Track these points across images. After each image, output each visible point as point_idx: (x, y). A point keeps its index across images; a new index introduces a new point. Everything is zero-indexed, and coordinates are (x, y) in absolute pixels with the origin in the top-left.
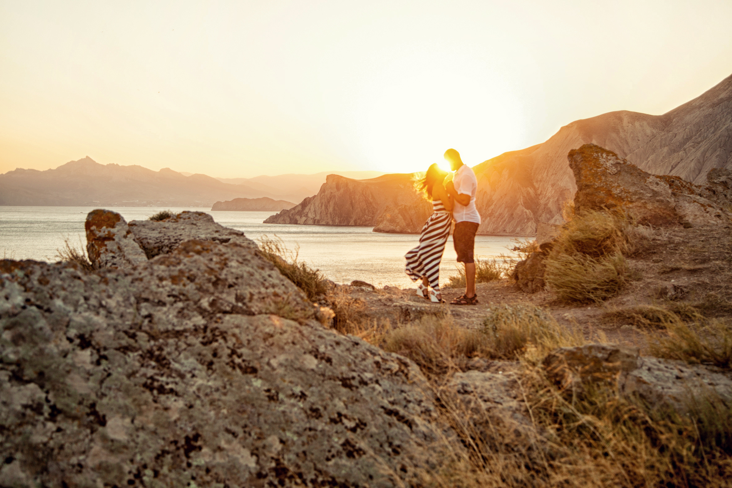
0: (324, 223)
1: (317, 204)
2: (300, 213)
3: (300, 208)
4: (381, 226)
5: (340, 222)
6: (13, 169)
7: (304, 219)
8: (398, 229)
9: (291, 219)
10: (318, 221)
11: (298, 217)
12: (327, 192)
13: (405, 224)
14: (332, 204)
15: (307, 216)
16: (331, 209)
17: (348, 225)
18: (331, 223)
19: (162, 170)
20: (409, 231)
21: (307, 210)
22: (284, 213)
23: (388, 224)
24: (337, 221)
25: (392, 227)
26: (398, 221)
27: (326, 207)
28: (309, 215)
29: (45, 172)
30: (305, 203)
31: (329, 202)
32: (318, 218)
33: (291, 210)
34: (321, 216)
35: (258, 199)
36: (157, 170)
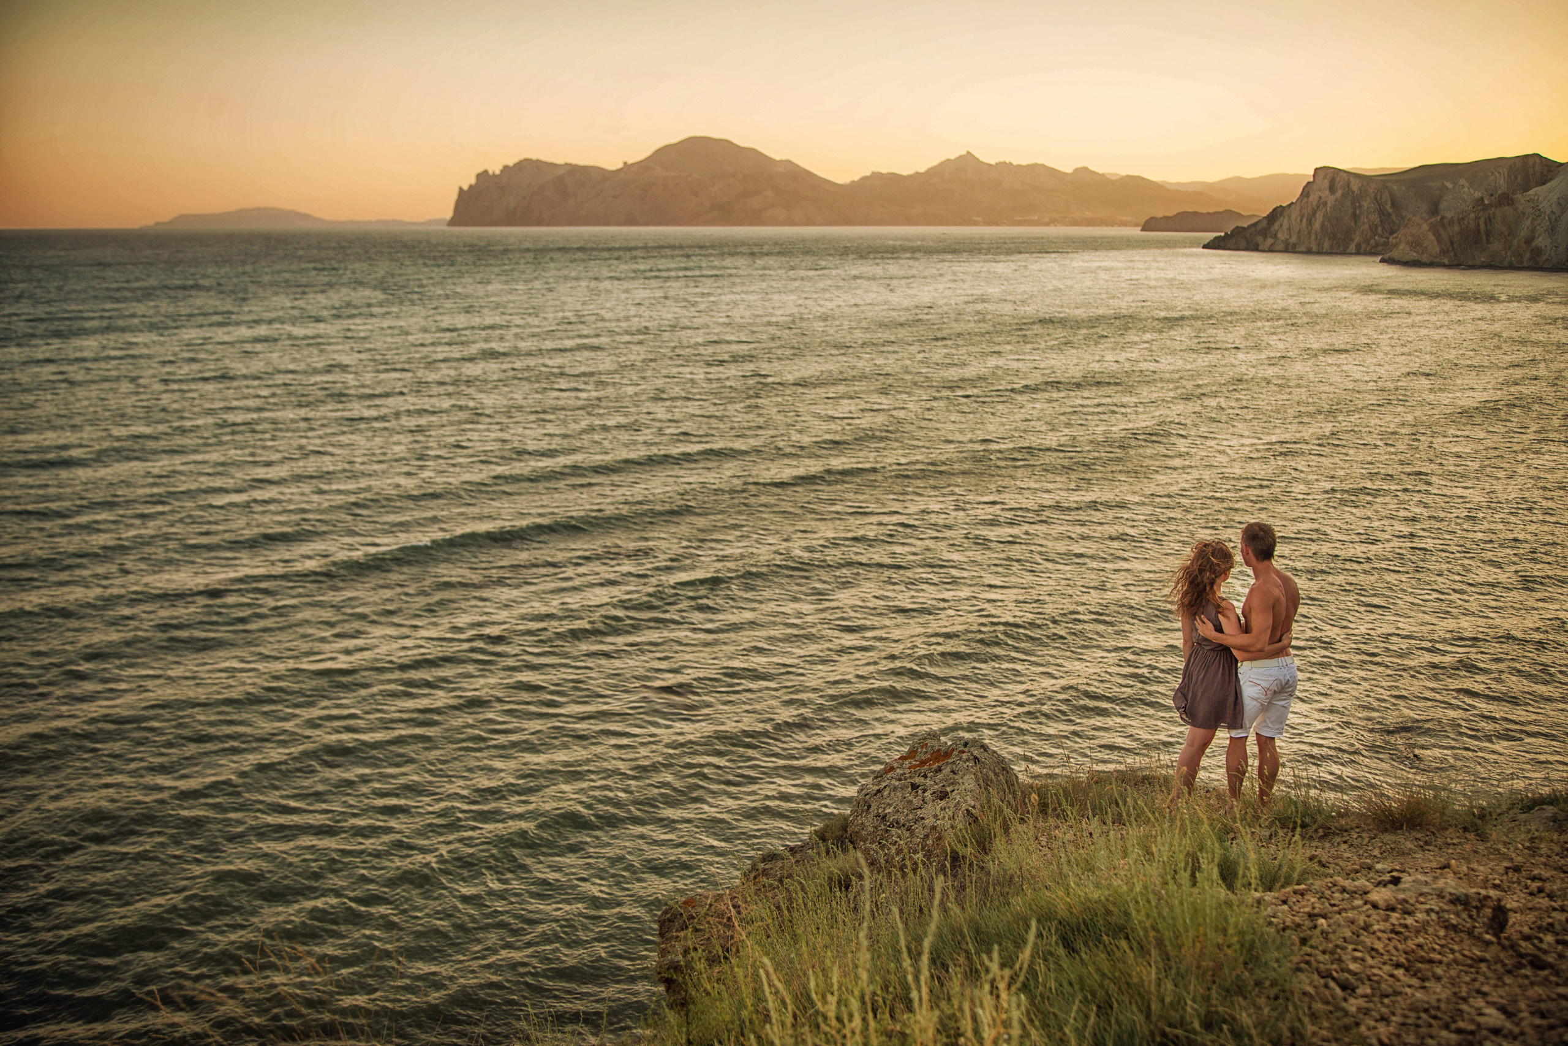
0: (1303, 249)
1: (1293, 218)
2: (1264, 233)
3: (1264, 224)
4: (1395, 254)
5: (1331, 247)
6: (868, 174)
7: (1270, 241)
8: (1424, 258)
9: (1248, 243)
10: (1294, 245)
11: (1260, 239)
12: (1313, 198)
13: (1438, 250)
14: (1319, 216)
15: (1275, 236)
16: (1317, 226)
17: (1344, 253)
18: (1315, 249)
19: (1076, 170)
20: (1446, 261)
21: (1276, 227)
22: (1238, 231)
23: (1408, 249)
24: (1326, 245)
25: (1414, 255)
26: (1426, 243)
27: (1310, 222)
28: (1280, 236)
29: (909, 177)
30: (1277, 214)
31: (1314, 214)
32: (1294, 240)
33: (1250, 227)
34: (1299, 238)
35: (1216, 213)
36: (1068, 169)
